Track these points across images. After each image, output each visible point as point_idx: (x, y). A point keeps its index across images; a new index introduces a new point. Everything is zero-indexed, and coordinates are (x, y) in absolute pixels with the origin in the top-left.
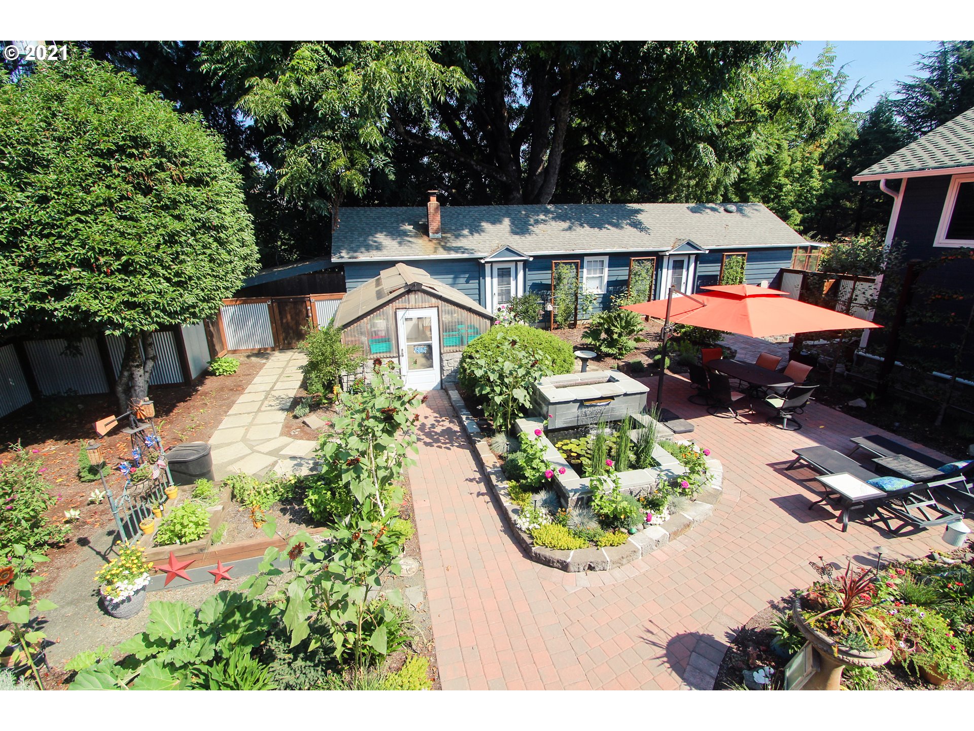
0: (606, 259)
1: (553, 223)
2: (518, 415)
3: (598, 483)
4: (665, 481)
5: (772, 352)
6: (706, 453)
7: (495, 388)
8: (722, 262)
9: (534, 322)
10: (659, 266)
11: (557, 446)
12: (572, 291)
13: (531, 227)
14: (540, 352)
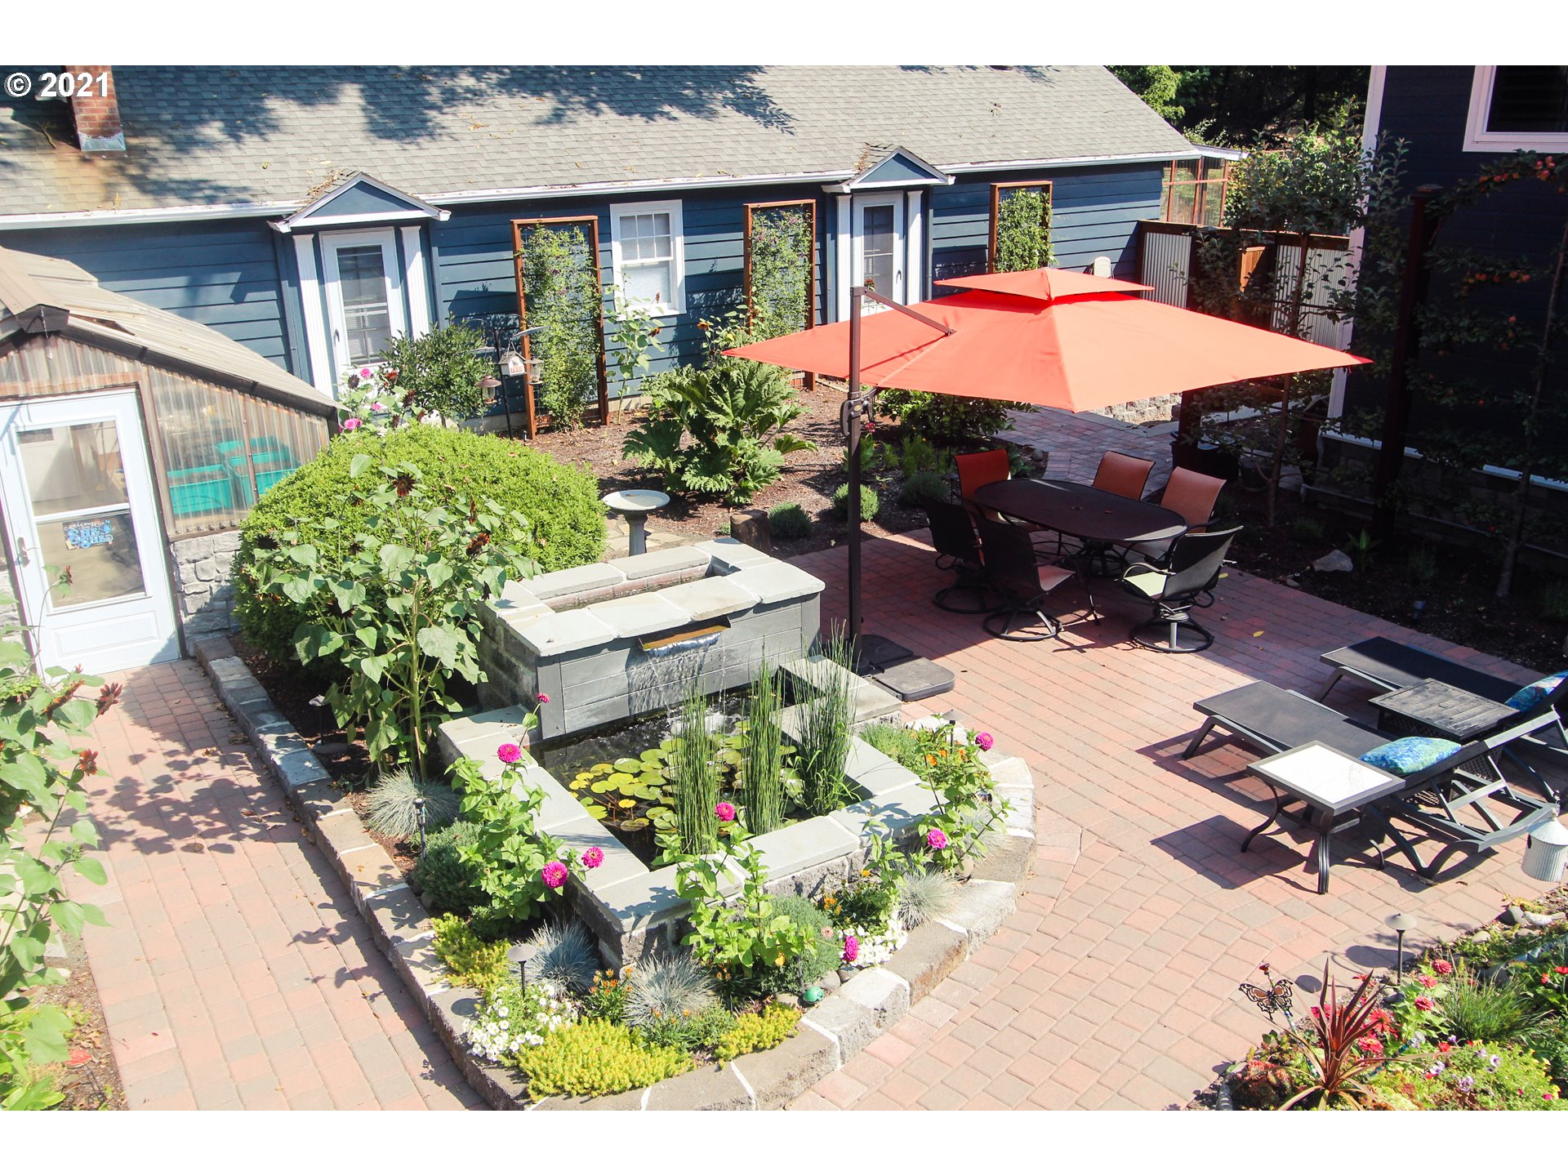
0: (675, 209)
1: (504, 100)
2: (444, 710)
3: (700, 876)
4: (886, 838)
5: (1132, 450)
6: (984, 744)
7: (360, 634)
8: (989, 207)
9: (473, 415)
10: (825, 226)
11: (574, 785)
12: (583, 312)
13: (433, 113)
14: (493, 505)
